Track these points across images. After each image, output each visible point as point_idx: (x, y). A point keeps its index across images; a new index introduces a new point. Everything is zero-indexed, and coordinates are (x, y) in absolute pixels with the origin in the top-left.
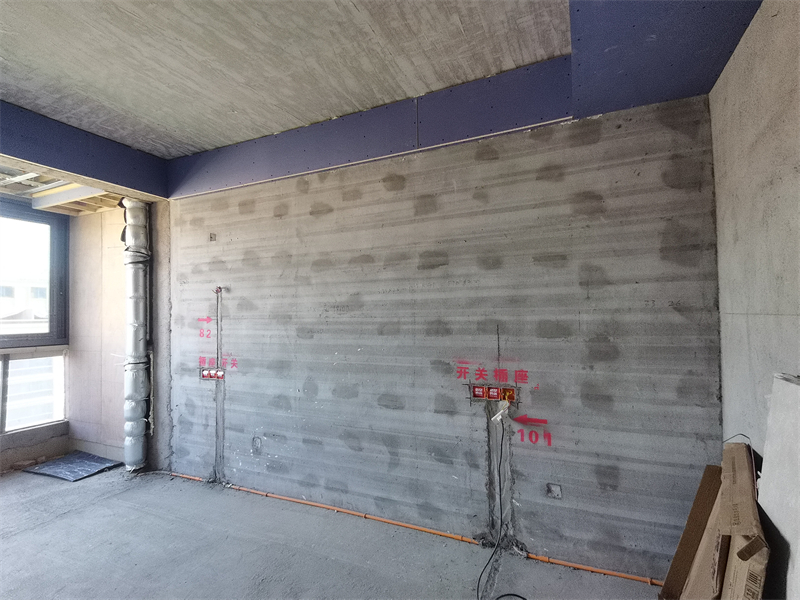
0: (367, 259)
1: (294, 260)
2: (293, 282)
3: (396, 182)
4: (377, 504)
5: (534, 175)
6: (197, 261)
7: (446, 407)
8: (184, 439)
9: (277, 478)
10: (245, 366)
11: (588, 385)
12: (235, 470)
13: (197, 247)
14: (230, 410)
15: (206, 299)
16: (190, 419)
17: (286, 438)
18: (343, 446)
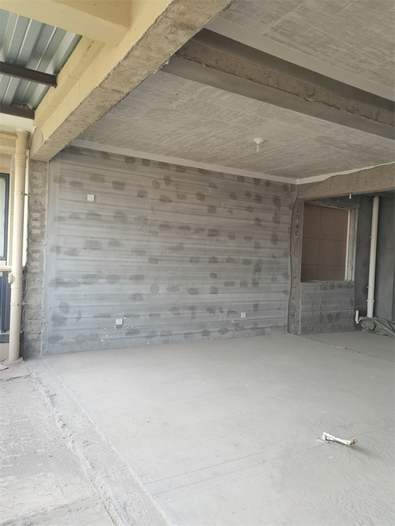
0: (186, 228)
1: (149, 222)
2: (148, 234)
3: (201, 197)
6: (75, 211)
7: (214, 291)
8: (57, 329)
9: (132, 338)
10: (113, 279)
11: (254, 280)
12: (102, 340)
13: (76, 201)
14: (100, 306)
15: (82, 237)
16: (64, 315)
17: (139, 316)
18: (170, 314)
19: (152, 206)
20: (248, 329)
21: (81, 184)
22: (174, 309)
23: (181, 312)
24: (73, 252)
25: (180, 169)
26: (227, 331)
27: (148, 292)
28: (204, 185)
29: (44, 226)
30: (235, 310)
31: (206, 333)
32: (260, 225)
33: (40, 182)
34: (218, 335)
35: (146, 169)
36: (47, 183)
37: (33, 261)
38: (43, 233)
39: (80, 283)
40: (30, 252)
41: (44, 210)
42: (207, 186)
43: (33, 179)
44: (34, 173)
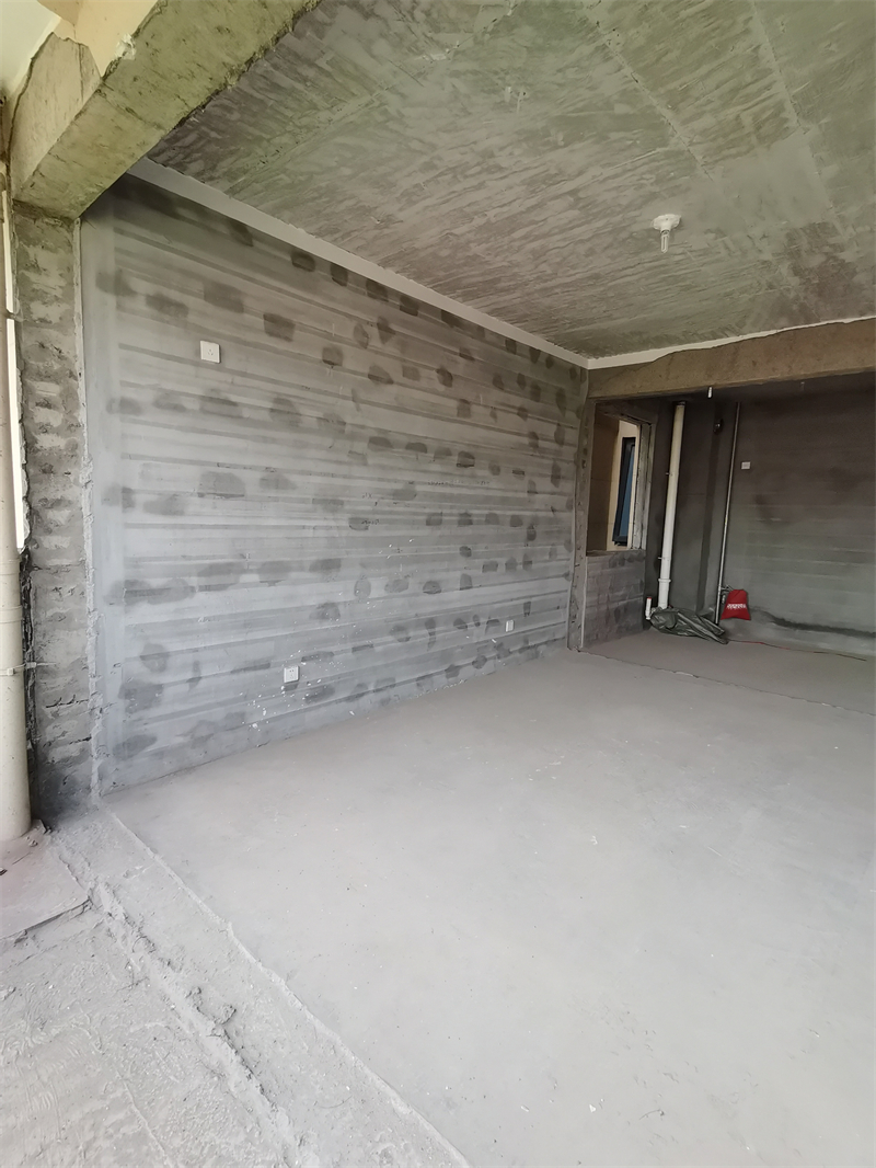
0: (422, 448)
1: (348, 429)
2: (346, 459)
3: (447, 378)
4: (418, 686)
5: (516, 411)
6: (168, 386)
7: (467, 584)
8: (140, 720)
9: (320, 706)
10: (274, 571)
11: (525, 556)
12: (255, 725)
13: (169, 358)
14: (245, 643)
15: (192, 462)
16: (157, 679)
17: (332, 654)
18: (392, 642)
19: (353, 391)
20: (515, 651)
21: (181, 308)
22: (399, 629)
23: (411, 633)
24: (170, 506)
25: (410, 305)
26: (486, 660)
27: (351, 597)
28: (450, 352)
29: (78, 426)
30: (498, 618)
31: (453, 671)
32: (536, 446)
33: (52, 282)
34: (472, 669)
36: (78, 290)
37: (49, 532)
38: (74, 448)
39: (193, 589)
40: (36, 504)
41: (72, 375)
43: (27, 269)
44: (32, 251)
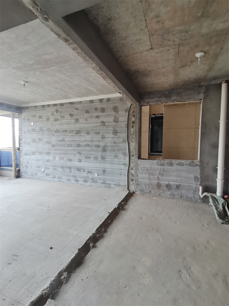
0: (66, 131)
1: (51, 130)
2: (51, 135)
3: (71, 115)
4: (67, 180)
5: (95, 117)
6: (29, 129)
7: (80, 161)
8: (26, 170)
9: (48, 177)
10: (40, 153)
11: (102, 156)
12: (38, 176)
15: (31, 138)
16: (28, 165)
18: (61, 169)
19: (52, 124)
20: (99, 183)
21: (30, 119)
22: (62, 167)
23: (65, 169)
25: (62, 105)
27: (52, 159)
28: (72, 110)
30: (91, 171)
31: (76, 180)
32: (105, 125)
34: (83, 183)
35: (49, 108)
39: (31, 154)
42: (74, 110)
